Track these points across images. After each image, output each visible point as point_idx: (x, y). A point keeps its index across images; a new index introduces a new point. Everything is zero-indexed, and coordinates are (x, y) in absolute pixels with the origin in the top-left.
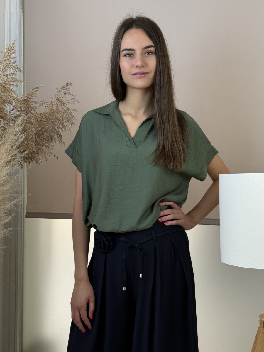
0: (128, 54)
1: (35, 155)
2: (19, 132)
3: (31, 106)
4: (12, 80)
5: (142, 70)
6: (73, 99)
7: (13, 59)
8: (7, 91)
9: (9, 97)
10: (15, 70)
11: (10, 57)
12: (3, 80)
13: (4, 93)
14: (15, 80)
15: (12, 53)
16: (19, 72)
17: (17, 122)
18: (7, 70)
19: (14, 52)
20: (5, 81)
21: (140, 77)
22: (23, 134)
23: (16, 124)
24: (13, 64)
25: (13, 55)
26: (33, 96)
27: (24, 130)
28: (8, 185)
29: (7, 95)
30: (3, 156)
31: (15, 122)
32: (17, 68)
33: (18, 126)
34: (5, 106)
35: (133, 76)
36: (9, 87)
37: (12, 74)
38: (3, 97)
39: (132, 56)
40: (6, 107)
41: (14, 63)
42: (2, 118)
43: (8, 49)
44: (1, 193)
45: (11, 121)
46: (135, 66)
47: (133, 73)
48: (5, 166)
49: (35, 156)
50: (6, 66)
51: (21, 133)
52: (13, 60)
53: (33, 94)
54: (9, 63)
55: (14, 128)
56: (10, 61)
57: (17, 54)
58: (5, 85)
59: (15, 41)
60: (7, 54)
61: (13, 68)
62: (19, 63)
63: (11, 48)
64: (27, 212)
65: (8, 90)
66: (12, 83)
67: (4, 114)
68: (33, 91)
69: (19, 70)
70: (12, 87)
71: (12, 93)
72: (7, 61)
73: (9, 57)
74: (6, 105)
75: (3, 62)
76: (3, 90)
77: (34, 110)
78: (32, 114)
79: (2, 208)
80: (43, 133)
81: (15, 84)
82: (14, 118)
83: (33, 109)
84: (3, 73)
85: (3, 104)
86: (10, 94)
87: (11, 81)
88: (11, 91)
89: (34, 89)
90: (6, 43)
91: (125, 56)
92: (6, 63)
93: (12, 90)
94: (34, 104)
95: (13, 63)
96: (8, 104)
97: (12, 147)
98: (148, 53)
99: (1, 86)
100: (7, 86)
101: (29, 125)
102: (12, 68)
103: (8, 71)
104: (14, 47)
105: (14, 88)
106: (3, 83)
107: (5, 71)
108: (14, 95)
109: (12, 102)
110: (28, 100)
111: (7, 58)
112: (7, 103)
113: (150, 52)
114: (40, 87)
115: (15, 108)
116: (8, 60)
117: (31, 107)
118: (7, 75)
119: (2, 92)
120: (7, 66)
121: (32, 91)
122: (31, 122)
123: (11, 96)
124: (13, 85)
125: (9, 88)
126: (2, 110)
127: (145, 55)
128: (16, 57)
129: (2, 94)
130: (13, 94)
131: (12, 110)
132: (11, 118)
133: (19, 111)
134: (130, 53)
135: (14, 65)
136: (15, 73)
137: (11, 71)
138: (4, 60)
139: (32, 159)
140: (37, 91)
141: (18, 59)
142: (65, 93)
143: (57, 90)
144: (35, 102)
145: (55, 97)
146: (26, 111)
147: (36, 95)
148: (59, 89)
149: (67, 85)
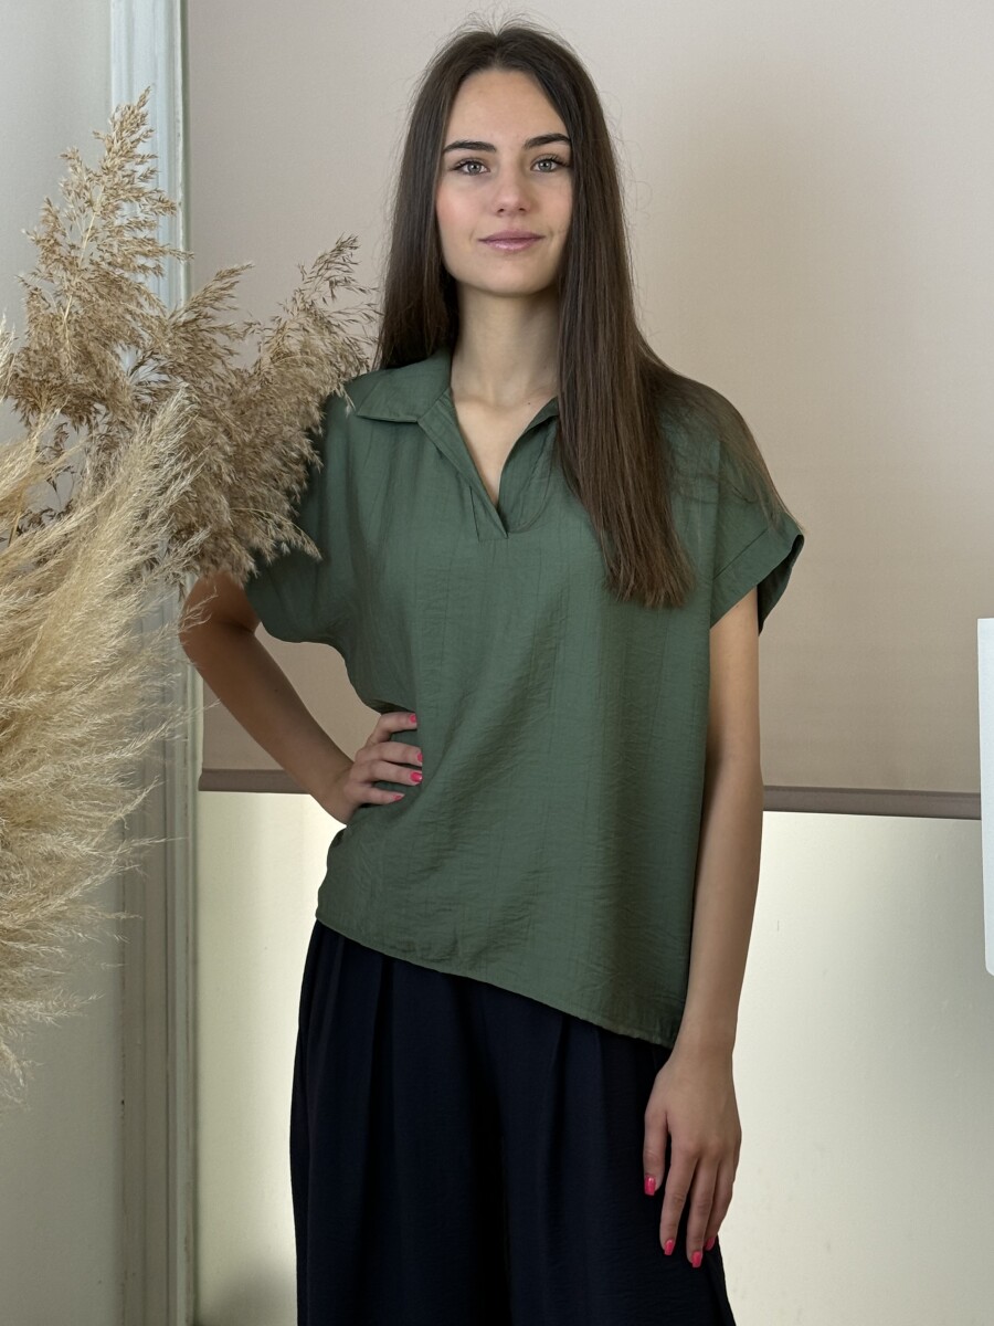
0: (469, 163)
1: (227, 541)
2: (172, 454)
3: (209, 348)
4: (139, 249)
5: (518, 225)
6: (369, 305)
7: (141, 163)
8: (118, 293)
9: (128, 317)
10: (151, 210)
11: (131, 154)
12: (104, 249)
13: (109, 304)
14: (150, 248)
15: (138, 140)
16: (168, 215)
17: (160, 417)
18: (118, 208)
19: (146, 137)
20: (112, 255)
21: (508, 253)
22: (184, 460)
23: (157, 423)
24: (142, 185)
25: (141, 149)
26: (217, 304)
27: (191, 446)
28: (130, 670)
29: (120, 310)
30: (108, 554)
31: (152, 417)
32: (160, 201)
33: (166, 431)
34: (113, 352)
35: (482, 245)
36: (126, 275)
37: (140, 225)
38: (104, 316)
39: (483, 169)
40: (117, 356)
41: (145, 178)
42: (101, 403)
43: (122, 123)
44: (105, 702)
45: (137, 414)
46: (495, 209)
47: (484, 236)
48: (115, 596)
49: (227, 546)
50: (114, 193)
51: (179, 459)
52: (141, 169)
53: (217, 299)
54: (126, 180)
55: (149, 439)
56: (129, 173)
57: (159, 143)
58: (111, 269)
59: (147, 90)
60: (117, 146)
61: (143, 199)
62: (168, 181)
63: (134, 120)
64: (203, 770)
65: (125, 289)
66: (141, 261)
67: (108, 385)
68: (219, 285)
69: (165, 209)
70: (140, 278)
71: (142, 300)
72: (120, 173)
73: (128, 155)
74: (119, 350)
75: (105, 178)
76: (104, 291)
77: (223, 363)
78: (216, 380)
79: (110, 761)
80: (257, 454)
81: (150, 263)
82: (148, 400)
83: (219, 358)
84: (104, 222)
85: (105, 345)
86: (132, 307)
87: (137, 252)
88: (136, 292)
89: (221, 277)
90: (118, 99)
91: (458, 168)
92: (116, 180)
93: (138, 289)
94: (221, 339)
95: (142, 181)
96: (126, 347)
97: (145, 516)
98: (545, 165)
99: (97, 273)
100: (119, 272)
101: (204, 425)
102: (137, 199)
103: (125, 213)
104: (143, 116)
105: (149, 282)
106: (103, 260)
107: (112, 212)
108: (148, 310)
109: (140, 336)
110: (199, 322)
111: (117, 161)
112: (121, 341)
113: (550, 160)
114: (243, 268)
115: (150, 357)
116: (121, 168)
117: (213, 351)
118: (120, 229)
119: (101, 296)
120: (121, 192)
121: (213, 288)
122: (212, 411)
123: (138, 311)
124: (144, 268)
125: (127, 280)
126: (103, 371)
127: (532, 168)
128: (153, 157)
129: (99, 305)
130: (146, 304)
131: (137, 367)
132: (138, 400)
133: (163, 370)
134: (478, 161)
135: (148, 186)
136: (151, 218)
137: (139, 211)
138: (107, 170)
139: (218, 559)
140: (233, 284)
141: (162, 164)
142: (331, 283)
143: (303, 272)
144: (225, 329)
145: (294, 299)
146: (193, 367)
147: (229, 302)
148: (308, 269)
149: (339, 250)
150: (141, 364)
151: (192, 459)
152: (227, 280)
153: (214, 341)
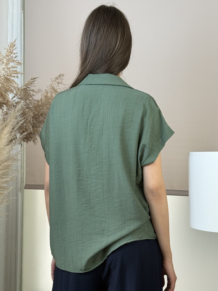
2: (19, 116)
3: (29, 94)
4: (13, 72)
6: (65, 87)
7: (14, 54)
8: (9, 82)
9: (11, 86)
10: (16, 64)
11: (12, 53)
12: (6, 72)
13: (7, 84)
14: (16, 72)
15: (14, 50)
16: (20, 65)
17: (17, 108)
18: (9, 64)
19: (15, 49)
20: (8, 73)
22: (22, 117)
23: (16, 109)
24: (14, 59)
25: (14, 52)
26: (31, 85)
27: (23, 114)
28: (9, 161)
29: (9, 85)
30: (5, 136)
31: (16, 108)
32: (18, 62)
33: (18, 111)
34: (7, 94)
36: (11, 78)
37: (13, 67)
38: (6, 86)
40: (8, 95)
41: (15, 57)
42: (4, 105)
43: (10, 46)
44: (4, 168)
45: (12, 107)
48: (8, 145)
49: (32, 136)
50: (8, 60)
51: (21, 117)
52: (14, 56)
53: (31, 84)
54: (11, 58)
55: (15, 112)
56: (12, 56)
57: (18, 50)
58: (7, 76)
59: (16, 39)
60: (9, 51)
61: (14, 62)
62: (20, 58)
63: (13, 45)
64: (25, 185)
65: (10, 81)
66: (14, 75)
67: (6, 101)
68: (31, 81)
69: (19, 64)
70: (13, 78)
71: (14, 83)
72: (10, 56)
73: (11, 53)
74: (9, 93)
75: (6, 57)
76: (6, 81)
77: (32, 97)
78: (30, 101)
79: (5, 181)
80: (39, 117)
81: (16, 75)
82: (15, 104)
83: (31, 96)
84: (6, 67)
85: (6, 92)
86: (12, 84)
87: (13, 73)
88: (12, 81)
89: (32, 79)
90: (10, 41)
92: (9, 58)
93: (13, 81)
94: (32, 92)
95: (14, 58)
96: (10, 93)
97: (13, 129)
99: (4, 77)
100: (9, 77)
101: (27, 110)
102: (13, 62)
103: (10, 65)
104: (15, 45)
105: (16, 80)
106: (6, 74)
107: (8, 64)
108: (15, 85)
109: (13, 91)
110: (27, 89)
111: (9, 54)
112: (9, 92)
114: (37, 78)
115: (16, 96)
116: (10, 55)
117: (30, 95)
118: (9, 68)
119: (5, 82)
120: (10, 60)
122: (29, 107)
123: (13, 85)
124: (14, 76)
125: (11, 79)
126: (5, 98)
128: (17, 53)
129: (5, 84)
130: (14, 84)
131: (13, 98)
132: (13, 104)
133: (19, 98)
135: (15, 59)
136: (16, 66)
138: (7, 56)
139: (30, 139)
140: (35, 81)
141: (19, 55)
142: (58, 83)
143: (52, 80)
144: (32, 90)
145: (50, 86)
146: (25, 98)
147: (33, 85)
148: (53, 80)
149: (60, 76)
150: (14, 97)
151: (24, 117)
152: (33, 80)
153: (30, 93)
